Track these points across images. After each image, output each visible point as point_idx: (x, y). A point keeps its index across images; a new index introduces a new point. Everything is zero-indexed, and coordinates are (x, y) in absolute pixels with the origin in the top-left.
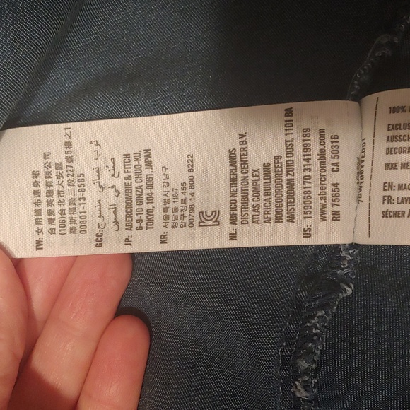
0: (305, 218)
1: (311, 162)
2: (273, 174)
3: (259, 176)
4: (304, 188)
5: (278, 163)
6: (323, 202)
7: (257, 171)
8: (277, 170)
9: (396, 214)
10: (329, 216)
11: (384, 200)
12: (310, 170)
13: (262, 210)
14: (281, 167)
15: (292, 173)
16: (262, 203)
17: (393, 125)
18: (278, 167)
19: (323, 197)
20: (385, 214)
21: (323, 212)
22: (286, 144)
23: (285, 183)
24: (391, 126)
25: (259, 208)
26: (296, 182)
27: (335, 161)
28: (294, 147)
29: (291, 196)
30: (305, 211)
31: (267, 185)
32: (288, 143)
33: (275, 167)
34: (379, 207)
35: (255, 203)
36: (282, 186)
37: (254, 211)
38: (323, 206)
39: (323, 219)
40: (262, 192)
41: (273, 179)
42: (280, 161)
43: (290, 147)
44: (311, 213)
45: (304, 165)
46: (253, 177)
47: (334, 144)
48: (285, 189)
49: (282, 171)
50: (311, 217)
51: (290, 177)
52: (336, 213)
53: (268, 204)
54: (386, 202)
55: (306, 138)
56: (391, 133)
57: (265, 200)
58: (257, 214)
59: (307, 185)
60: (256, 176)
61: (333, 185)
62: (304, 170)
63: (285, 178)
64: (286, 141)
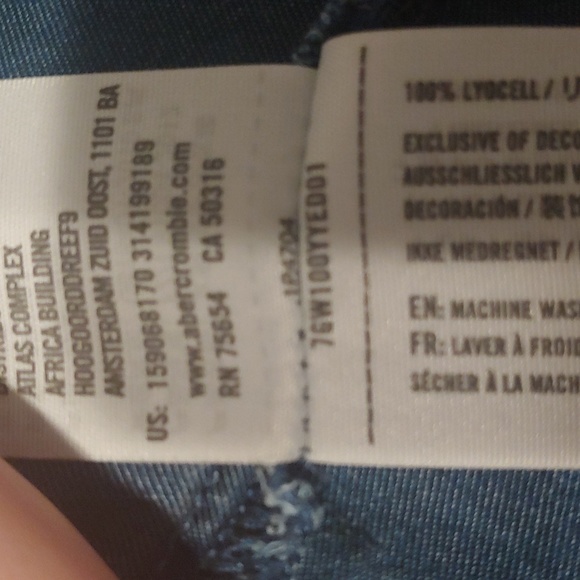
0: (151, 385)
1: (149, 233)
2: (56, 263)
3: (21, 265)
4: (140, 303)
5: (68, 231)
6: (192, 342)
7: (17, 250)
8: (66, 251)
9: (452, 383)
10: (211, 381)
11: (414, 343)
12: (149, 255)
13: (39, 359)
14: (77, 243)
15: (102, 261)
16: (37, 339)
17: (419, 137)
18: (68, 243)
19: (192, 332)
20: (421, 383)
21: (196, 372)
22: (90, 182)
23: (88, 287)
24: (413, 141)
25: (31, 353)
26: (116, 286)
27: (212, 231)
28: (111, 191)
29: (109, 324)
30: (151, 365)
31: (44, 290)
32: (96, 180)
33: (62, 244)
34: (397, 362)
35: (21, 340)
36: (82, 296)
37: (19, 359)
38: (194, 354)
39: (197, 391)
40: (33, 310)
41: (58, 276)
42: (72, 226)
43: (100, 189)
44: (164, 372)
45: (134, 242)
46: (6, 265)
47: (212, 184)
48: (91, 306)
49: (78, 255)
50: (164, 384)
51: (100, 272)
52: (227, 374)
53: (52, 343)
54: (421, 348)
55: (141, 167)
56: (416, 160)
57: (44, 332)
58: (28, 367)
59: (144, 295)
60: (13, 265)
61: (211, 296)
62: (135, 255)
63: (87, 274)
64: (92, 174)
